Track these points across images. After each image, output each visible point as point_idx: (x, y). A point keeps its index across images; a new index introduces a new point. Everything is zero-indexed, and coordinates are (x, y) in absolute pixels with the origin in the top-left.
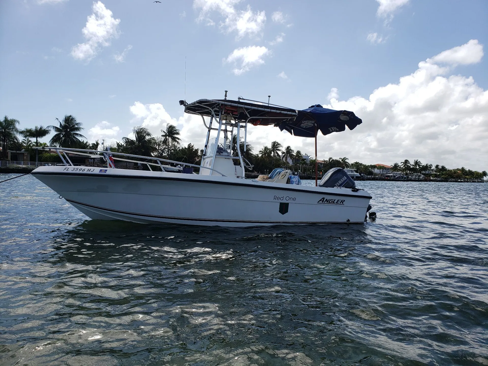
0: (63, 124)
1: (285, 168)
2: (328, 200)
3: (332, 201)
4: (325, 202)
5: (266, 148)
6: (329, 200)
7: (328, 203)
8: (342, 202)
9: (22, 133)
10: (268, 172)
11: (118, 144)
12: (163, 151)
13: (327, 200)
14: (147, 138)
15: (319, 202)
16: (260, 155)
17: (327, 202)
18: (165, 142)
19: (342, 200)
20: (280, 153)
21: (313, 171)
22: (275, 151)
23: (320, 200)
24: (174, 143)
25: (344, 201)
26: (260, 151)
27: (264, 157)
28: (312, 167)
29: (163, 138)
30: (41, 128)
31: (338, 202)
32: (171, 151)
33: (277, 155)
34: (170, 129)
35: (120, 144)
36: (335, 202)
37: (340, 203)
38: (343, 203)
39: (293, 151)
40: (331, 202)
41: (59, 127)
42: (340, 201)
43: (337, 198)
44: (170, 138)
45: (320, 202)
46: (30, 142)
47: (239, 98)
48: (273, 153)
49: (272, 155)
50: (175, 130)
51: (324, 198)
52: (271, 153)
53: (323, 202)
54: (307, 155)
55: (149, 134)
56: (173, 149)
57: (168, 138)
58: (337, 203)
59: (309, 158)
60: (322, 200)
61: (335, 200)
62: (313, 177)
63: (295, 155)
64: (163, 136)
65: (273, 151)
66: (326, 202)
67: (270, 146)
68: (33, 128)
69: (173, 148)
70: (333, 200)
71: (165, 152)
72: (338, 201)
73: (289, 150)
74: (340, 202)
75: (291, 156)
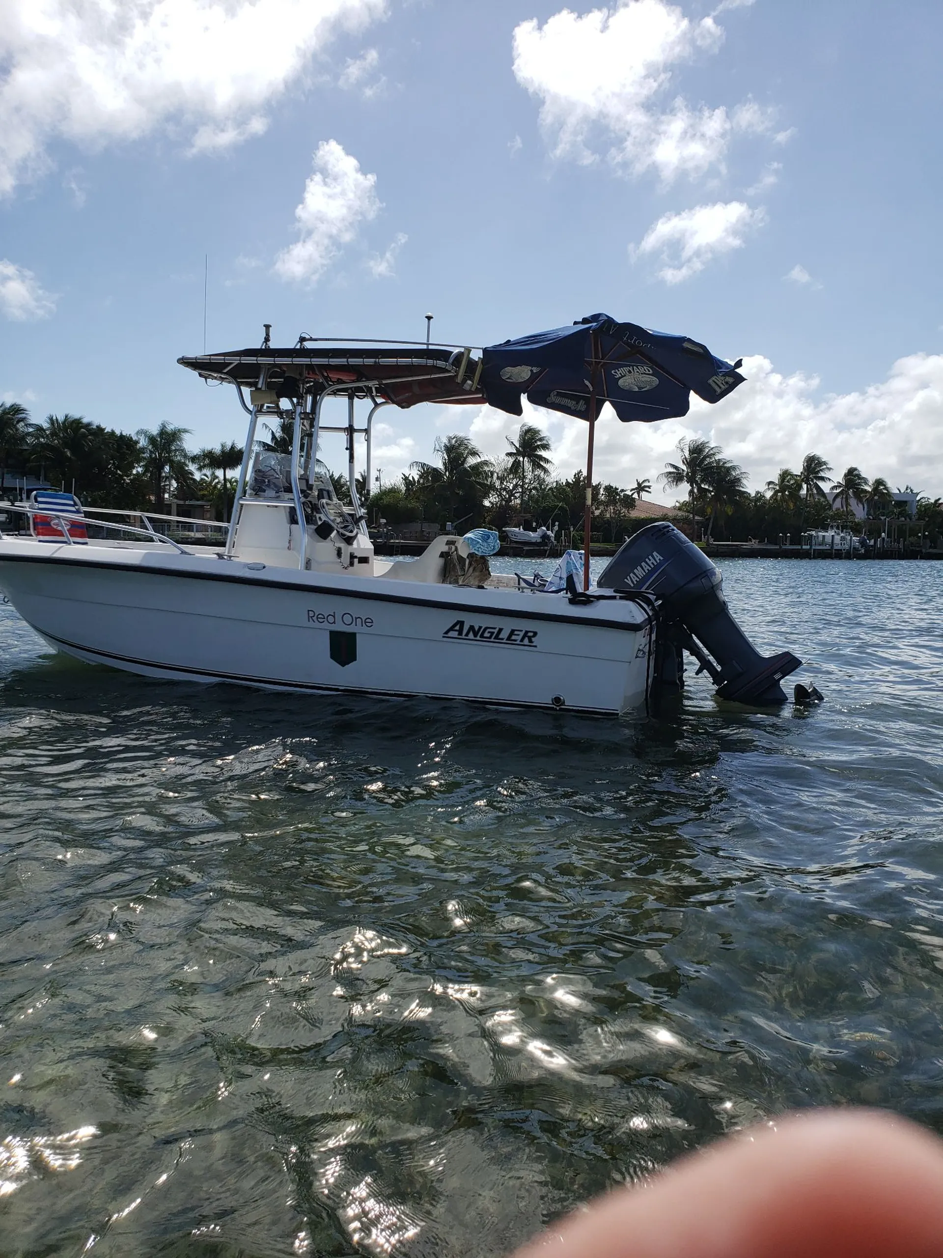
0: (279, 434)
1: (838, 528)
2: (476, 629)
3: (492, 633)
4: (467, 635)
5: (785, 475)
6: (480, 628)
7: (478, 638)
8: (530, 636)
9: (194, 459)
10: (788, 541)
11: (406, 478)
12: (511, 493)
13: (472, 628)
14: (472, 461)
15: (446, 633)
16: (769, 495)
17: (475, 636)
18: (516, 468)
19: (527, 632)
20: (826, 487)
21: (925, 536)
22: (812, 481)
23: (452, 629)
24: (538, 472)
25: (535, 634)
26: (770, 483)
27: (779, 498)
28: (922, 523)
29: (511, 460)
30: (233, 448)
31: (513, 637)
32: (530, 490)
33: (818, 493)
34: (529, 435)
35: (411, 478)
36: (504, 635)
37: (522, 640)
38: (530, 641)
39: (865, 481)
40: (486, 634)
41: (269, 442)
42: (522, 634)
43: (507, 625)
44: (526, 459)
45: (451, 634)
46: (217, 481)
47: (302, 340)
48: (805, 486)
49: (804, 492)
50: (541, 439)
51: (462, 623)
52: (800, 487)
53: (460, 633)
54: (911, 490)
55: (474, 453)
56: (535, 488)
57: (521, 459)
58: (509, 638)
59: (918, 498)
60: (457, 628)
61: (500, 630)
62: (924, 551)
63: (870, 490)
64: (510, 454)
65: (807, 480)
66: (471, 636)
67: (797, 468)
68: (217, 449)
69: (536, 484)
70: (496, 631)
71: (517, 495)
72: (512, 632)
73: (852, 477)
74: (519, 638)
75: (859, 494)
